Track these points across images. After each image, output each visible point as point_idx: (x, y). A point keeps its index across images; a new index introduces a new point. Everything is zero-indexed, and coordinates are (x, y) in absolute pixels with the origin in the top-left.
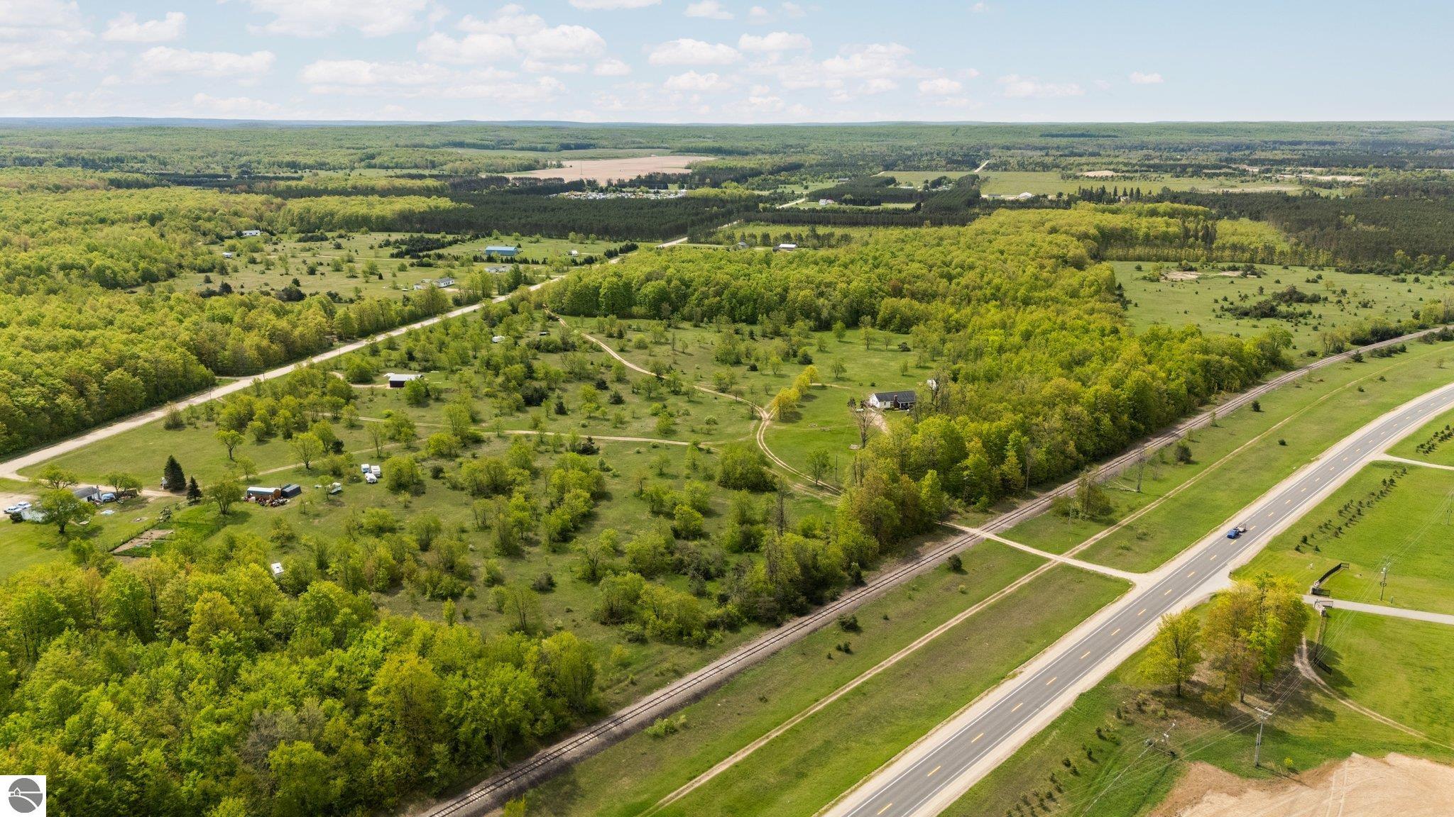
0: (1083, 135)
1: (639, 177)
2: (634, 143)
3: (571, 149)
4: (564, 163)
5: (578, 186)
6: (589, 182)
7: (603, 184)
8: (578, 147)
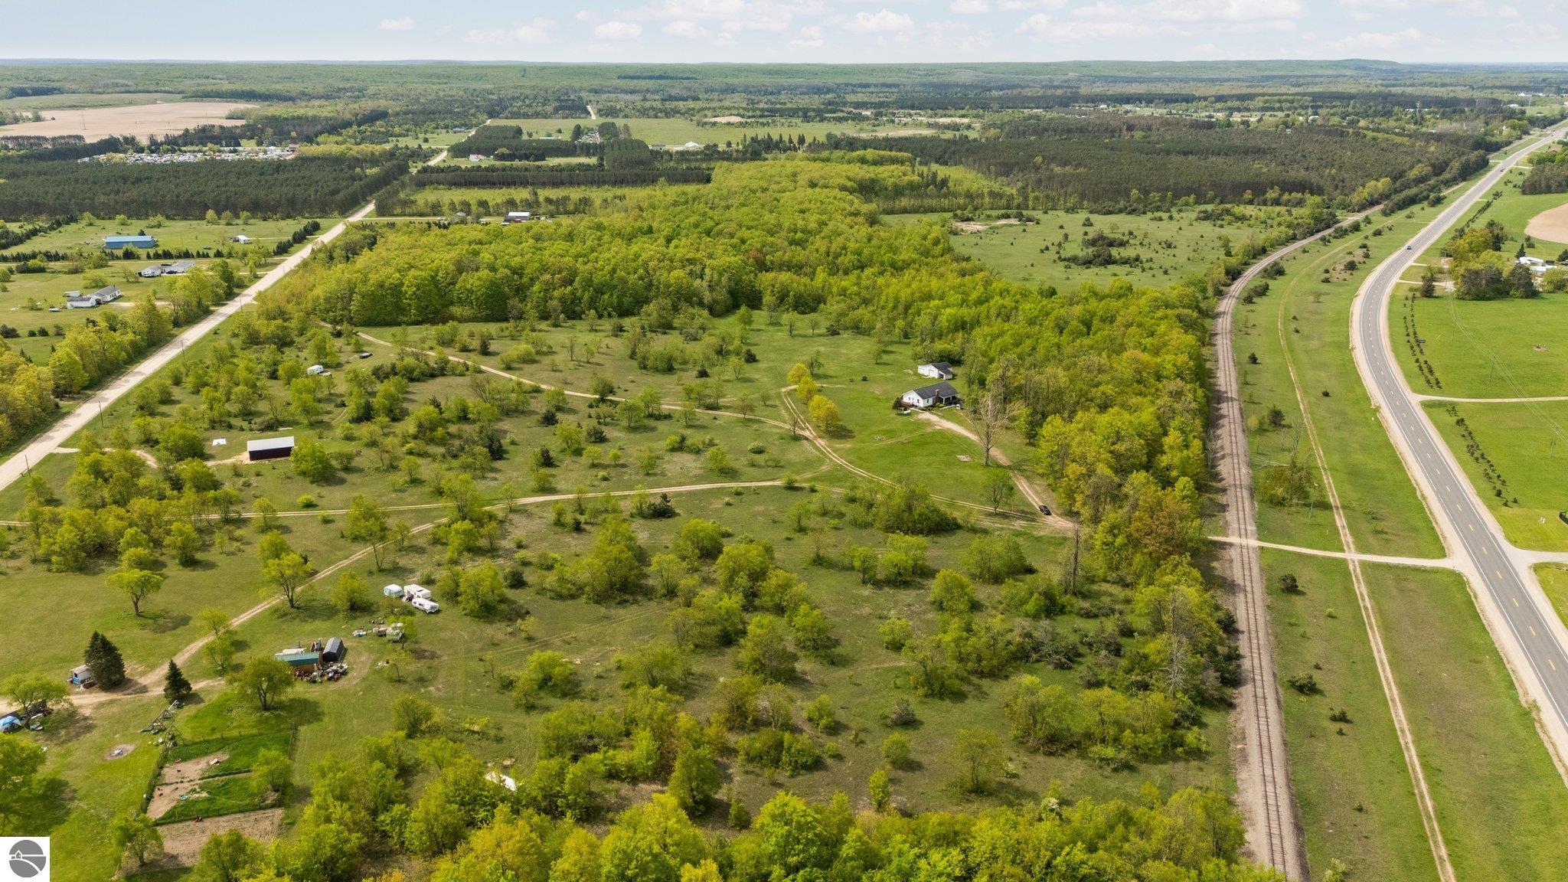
0: (661, 77)
1: (187, 131)
2: (117, 85)
3: (28, 95)
4: (43, 114)
5: (111, 145)
6: (126, 139)
7: (144, 142)
8: (38, 92)
